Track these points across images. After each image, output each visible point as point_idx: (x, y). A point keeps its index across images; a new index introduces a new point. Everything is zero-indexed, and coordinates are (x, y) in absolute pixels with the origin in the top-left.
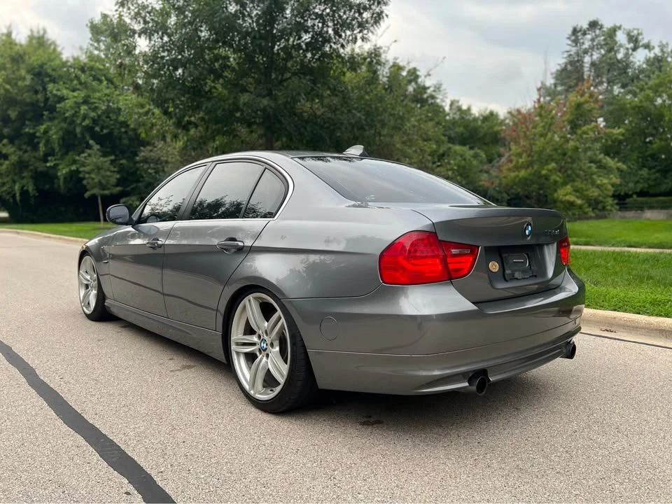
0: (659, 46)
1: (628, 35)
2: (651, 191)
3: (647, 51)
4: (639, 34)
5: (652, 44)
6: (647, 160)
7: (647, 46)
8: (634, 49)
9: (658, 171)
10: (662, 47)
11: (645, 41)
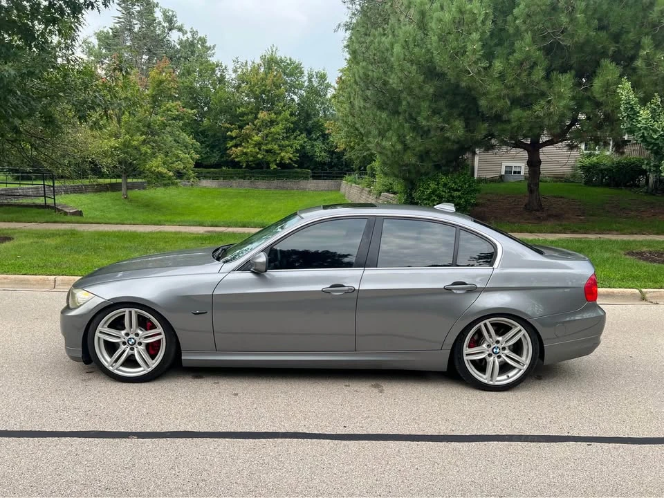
0: (191, 32)
1: (164, 13)
2: (205, 163)
3: (180, 34)
4: (173, 16)
5: (185, 28)
6: (198, 135)
7: (180, 29)
8: (170, 30)
9: (208, 146)
10: (194, 33)
11: (178, 24)
